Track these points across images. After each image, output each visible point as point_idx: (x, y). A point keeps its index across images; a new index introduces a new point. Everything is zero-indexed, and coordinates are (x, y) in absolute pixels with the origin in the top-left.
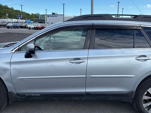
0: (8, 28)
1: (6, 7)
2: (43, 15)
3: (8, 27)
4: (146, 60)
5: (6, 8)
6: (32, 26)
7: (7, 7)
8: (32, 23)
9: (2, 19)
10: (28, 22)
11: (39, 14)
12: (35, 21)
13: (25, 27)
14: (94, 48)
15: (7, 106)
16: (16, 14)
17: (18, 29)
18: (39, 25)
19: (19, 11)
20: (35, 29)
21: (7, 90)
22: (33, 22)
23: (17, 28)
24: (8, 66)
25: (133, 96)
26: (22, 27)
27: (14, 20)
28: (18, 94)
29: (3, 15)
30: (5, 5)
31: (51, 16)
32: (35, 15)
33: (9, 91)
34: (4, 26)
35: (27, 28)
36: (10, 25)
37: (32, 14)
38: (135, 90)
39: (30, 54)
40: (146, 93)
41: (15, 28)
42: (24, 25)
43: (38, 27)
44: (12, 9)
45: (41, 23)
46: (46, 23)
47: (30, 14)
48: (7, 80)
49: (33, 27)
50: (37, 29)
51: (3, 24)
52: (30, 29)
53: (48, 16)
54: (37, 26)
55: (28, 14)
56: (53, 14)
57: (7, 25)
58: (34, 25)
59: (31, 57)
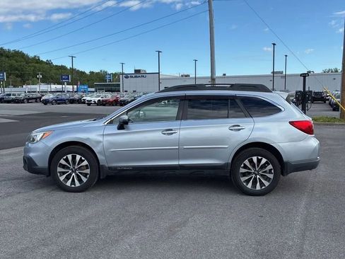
0: (45, 104)
1: (37, 60)
2: (115, 75)
3: (46, 102)
4: (239, 130)
5: (37, 63)
6: (94, 98)
7: (39, 59)
8: (93, 92)
9: (29, 86)
10: (82, 90)
11: (106, 72)
12: (99, 88)
13: (80, 101)
14: (187, 119)
15: (98, 181)
16: (56, 74)
17: (65, 105)
18: (109, 96)
19: (63, 68)
20: (101, 105)
21: (99, 163)
22: (93, 89)
23: (62, 103)
24: (100, 139)
25: (229, 168)
26: (72, 101)
27: (54, 87)
28: (110, 168)
29: (31, 77)
30: (35, 56)
31: (132, 77)
32: (97, 74)
33: (101, 164)
34: (37, 100)
35: (84, 103)
36: (50, 96)
37: (90, 72)
38: (230, 161)
39: (123, 125)
40: (242, 165)
41: (59, 104)
42: (76, 96)
43: (106, 101)
44: (49, 63)
45: (112, 92)
46: (121, 90)
47: (87, 72)
48: (100, 153)
49: (96, 100)
50: (104, 105)
51: (34, 96)
52: (89, 104)
53: (127, 77)
54: (104, 99)
55: (83, 73)
56: (137, 71)
57: (44, 98)
58: (99, 96)
59: (124, 129)
